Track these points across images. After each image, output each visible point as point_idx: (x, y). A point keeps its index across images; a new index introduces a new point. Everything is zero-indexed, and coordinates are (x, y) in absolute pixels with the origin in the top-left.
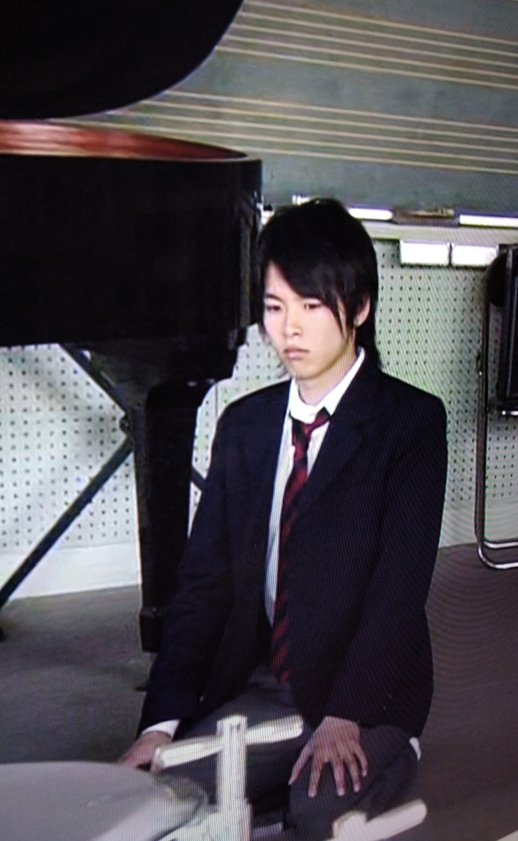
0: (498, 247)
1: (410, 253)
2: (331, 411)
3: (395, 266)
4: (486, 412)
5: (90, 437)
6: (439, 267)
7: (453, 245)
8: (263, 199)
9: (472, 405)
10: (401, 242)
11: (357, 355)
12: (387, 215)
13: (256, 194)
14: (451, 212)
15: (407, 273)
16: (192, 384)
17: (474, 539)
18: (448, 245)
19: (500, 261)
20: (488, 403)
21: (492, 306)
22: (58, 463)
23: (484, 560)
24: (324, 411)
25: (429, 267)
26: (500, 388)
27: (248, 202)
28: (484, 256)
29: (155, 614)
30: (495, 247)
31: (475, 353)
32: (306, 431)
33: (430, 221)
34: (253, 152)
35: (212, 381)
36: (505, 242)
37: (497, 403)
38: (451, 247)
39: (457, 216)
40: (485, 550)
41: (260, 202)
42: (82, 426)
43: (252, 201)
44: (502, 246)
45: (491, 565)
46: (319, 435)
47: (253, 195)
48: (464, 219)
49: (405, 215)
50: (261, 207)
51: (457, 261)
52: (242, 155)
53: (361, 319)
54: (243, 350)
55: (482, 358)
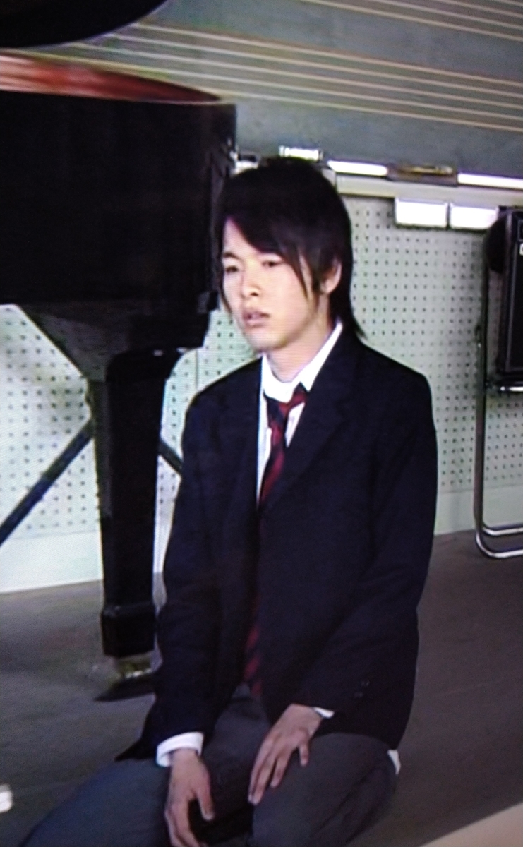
0: (497, 209)
1: (407, 212)
2: (308, 387)
3: (392, 227)
4: (485, 388)
5: (54, 412)
6: (437, 229)
7: (452, 205)
8: (237, 148)
9: (472, 381)
10: (397, 201)
11: (334, 326)
12: (382, 171)
13: (229, 143)
14: (449, 170)
15: (400, 233)
16: (158, 353)
17: (472, 525)
18: (446, 205)
19: (499, 225)
20: (488, 379)
21: (492, 274)
22: (18, 443)
23: (483, 548)
24: (300, 387)
25: (428, 229)
26: (499, 362)
27: (221, 151)
28: (484, 218)
29: (116, 611)
30: (493, 208)
31: (475, 323)
32: (283, 410)
33: (427, 178)
34: (226, 95)
35: (181, 350)
36: (505, 203)
37: (497, 377)
38: (449, 209)
39: (455, 174)
40: (486, 539)
41: (234, 151)
42: (46, 400)
43: (225, 150)
44: (503, 209)
45: (490, 554)
47: (225, 142)
48: (463, 178)
49: (401, 172)
50: (235, 156)
51: (455, 223)
52: (214, 98)
53: (330, 286)
54: (216, 315)
55: (481, 329)
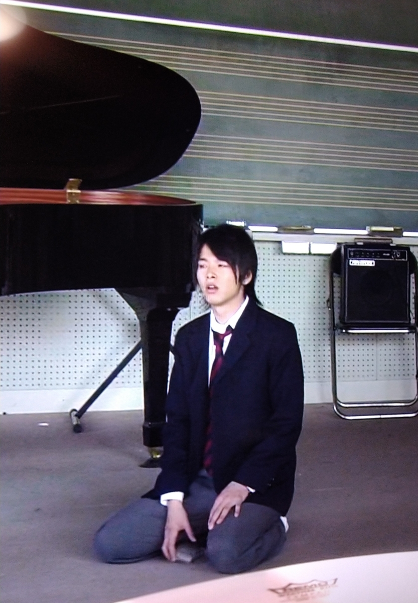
0: (336, 244)
1: (287, 247)
2: (233, 327)
3: (281, 254)
4: (334, 330)
5: (129, 334)
6: (304, 254)
7: (311, 243)
8: (203, 223)
9: (327, 326)
10: (283, 242)
11: (245, 298)
12: (276, 229)
13: (200, 220)
14: (309, 227)
15: (287, 257)
16: (169, 309)
17: (331, 400)
18: (308, 243)
19: (338, 251)
20: (336, 325)
21: (335, 274)
22: (114, 345)
23: (338, 413)
24: (229, 327)
25: (299, 254)
26: (341, 318)
27: (196, 224)
28: (331, 249)
29: (150, 425)
30: (334, 244)
31: (327, 298)
32: (221, 338)
33: (298, 232)
34: (198, 201)
35: (179, 308)
36: (340, 241)
37: (341, 325)
38: (310, 245)
39: (313, 229)
40: (339, 408)
41: (202, 224)
42: (126, 328)
43: (198, 223)
44: (339, 244)
45: (343, 416)
46: (227, 340)
47: (198, 220)
48: (316, 230)
49: (285, 229)
50: (202, 226)
51: (313, 252)
52: (194, 202)
53: (247, 281)
54: (194, 293)
55: (331, 301)
